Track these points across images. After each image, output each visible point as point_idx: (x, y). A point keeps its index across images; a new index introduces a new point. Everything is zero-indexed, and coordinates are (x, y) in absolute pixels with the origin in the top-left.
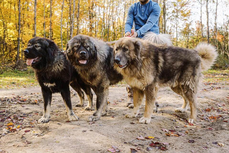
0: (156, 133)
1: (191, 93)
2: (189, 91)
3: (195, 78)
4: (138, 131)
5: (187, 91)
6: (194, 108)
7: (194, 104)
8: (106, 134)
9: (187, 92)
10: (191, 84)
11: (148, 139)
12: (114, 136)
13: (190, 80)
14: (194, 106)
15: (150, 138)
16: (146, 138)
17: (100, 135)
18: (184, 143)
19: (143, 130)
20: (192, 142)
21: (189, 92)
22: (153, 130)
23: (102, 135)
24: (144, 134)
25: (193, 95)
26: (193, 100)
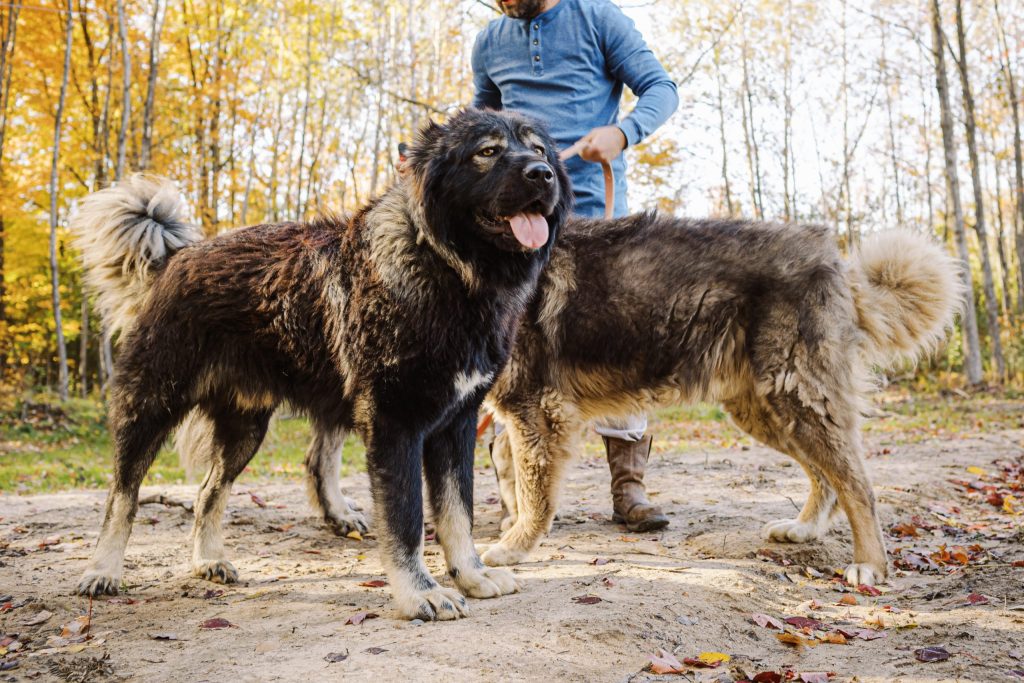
0: (725, 635)
1: (820, 428)
2: (806, 421)
3: (821, 351)
4: (638, 632)
5: (797, 420)
6: (858, 507)
7: (854, 488)
8: (471, 661)
9: (798, 426)
10: (807, 384)
11: (701, 665)
12: (516, 664)
13: (797, 362)
14: (857, 495)
15: (710, 659)
16: (688, 663)
17: (437, 666)
18: (897, 666)
19: (657, 625)
20: (937, 656)
21: (806, 425)
22: (704, 623)
23: (446, 668)
24: (671, 645)
25: (834, 436)
26: (838, 463)
